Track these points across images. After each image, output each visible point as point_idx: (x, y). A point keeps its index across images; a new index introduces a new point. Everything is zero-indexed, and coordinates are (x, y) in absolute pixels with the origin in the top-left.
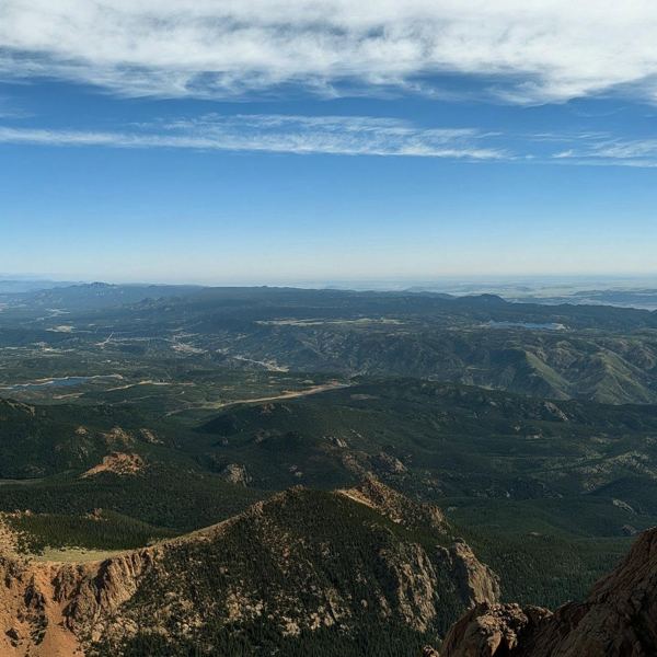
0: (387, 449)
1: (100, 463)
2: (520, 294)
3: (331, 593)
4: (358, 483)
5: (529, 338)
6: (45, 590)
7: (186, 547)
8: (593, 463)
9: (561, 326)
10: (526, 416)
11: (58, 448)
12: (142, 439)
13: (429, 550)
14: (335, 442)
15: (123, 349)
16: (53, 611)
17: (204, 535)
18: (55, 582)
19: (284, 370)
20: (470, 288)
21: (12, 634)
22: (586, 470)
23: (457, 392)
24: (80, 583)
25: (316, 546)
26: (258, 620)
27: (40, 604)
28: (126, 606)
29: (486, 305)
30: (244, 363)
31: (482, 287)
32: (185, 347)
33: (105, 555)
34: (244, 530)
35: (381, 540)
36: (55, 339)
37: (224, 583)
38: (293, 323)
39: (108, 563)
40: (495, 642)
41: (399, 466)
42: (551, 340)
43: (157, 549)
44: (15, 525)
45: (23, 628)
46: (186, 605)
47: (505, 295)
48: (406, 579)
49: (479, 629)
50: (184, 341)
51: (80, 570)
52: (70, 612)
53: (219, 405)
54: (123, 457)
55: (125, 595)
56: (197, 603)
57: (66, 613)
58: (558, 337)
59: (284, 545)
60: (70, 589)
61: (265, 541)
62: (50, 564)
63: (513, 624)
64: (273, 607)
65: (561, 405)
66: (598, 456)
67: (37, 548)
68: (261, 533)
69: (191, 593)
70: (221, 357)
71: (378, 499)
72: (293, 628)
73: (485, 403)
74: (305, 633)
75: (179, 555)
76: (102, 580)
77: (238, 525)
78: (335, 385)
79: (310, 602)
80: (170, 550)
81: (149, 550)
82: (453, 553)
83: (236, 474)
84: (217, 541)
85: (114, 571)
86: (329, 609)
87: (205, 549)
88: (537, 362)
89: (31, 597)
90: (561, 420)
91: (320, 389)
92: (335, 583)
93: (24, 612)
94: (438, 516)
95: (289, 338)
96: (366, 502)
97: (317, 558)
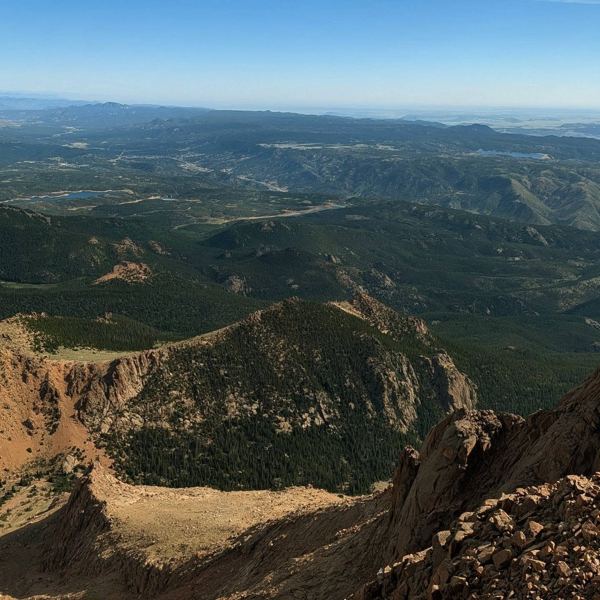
0: (378, 266)
1: (111, 271)
2: (509, 124)
3: (322, 396)
4: (351, 297)
5: (514, 166)
6: (60, 386)
7: (190, 351)
8: (570, 284)
9: (546, 156)
10: (509, 240)
11: (72, 256)
12: (150, 249)
13: (413, 360)
14: (329, 259)
15: (134, 166)
16: (66, 405)
17: (206, 340)
18: (68, 378)
19: (284, 190)
20: (461, 117)
21: (28, 424)
22: (562, 291)
23: (445, 215)
24: (90, 380)
25: (309, 352)
26: (254, 418)
27: (54, 397)
28: (134, 402)
29: (476, 134)
30: (247, 183)
31: (473, 117)
32: (193, 166)
33: (115, 355)
34: (242, 337)
35: (368, 349)
36: (70, 155)
37: (223, 383)
38: (294, 146)
39: (117, 362)
41: (388, 282)
42: (536, 169)
43: (162, 350)
44: (32, 326)
45: (38, 419)
46: (189, 402)
47: (495, 125)
48: (391, 385)
49: (457, 432)
50: (192, 160)
51: (91, 368)
52: (81, 406)
53: (222, 221)
54: (132, 266)
55: (132, 392)
56: (198, 402)
57: (77, 406)
58: (543, 166)
59: (279, 351)
60: (82, 385)
61: (263, 347)
62: (63, 362)
63: (488, 428)
64: (268, 406)
65: (542, 230)
66: (573, 278)
67: (51, 347)
68: (259, 340)
69: (193, 392)
70: (224, 176)
71: (368, 311)
72: (285, 426)
73: (471, 227)
74: (296, 431)
75: (182, 358)
76: (111, 378)
77: (237, 331)
78: (331, 205)
79: (302, 403)
80: (174, 353)
81: (155, 352)
82: (435, 362)
83: (237, 284)
84: (217, 346)
85: (123, 370)
86: (319, 410)
87: (207, 353)
88: (521, 189)
89: (46, 391)
90: (542, 244)
91: (318, 209)
92: (326, 387)
93: (39, 405)
94: (423, 329)
95: (290, 161)
96: (357, 314)
97: (310, 364)
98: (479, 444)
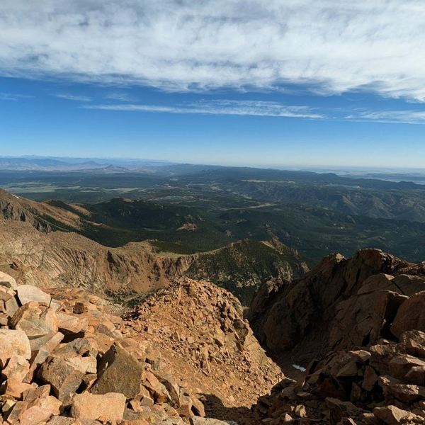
0: (284, 229)
1: (183, 226)
2: (344, 173)
3: (255, 275)
4: (268, 238)
5: (345, 191)
6: (160, 265)
7: (208, 255)
8: (363, 239)
9: (358, 187)
10: (339, 220)
11: (170, 220)
12: (197, 218)
13: (291, 264)
14: (265, 225)
15: (195, 188)
16: (162, 272)
17: (212, 252)
18: (163, 262)
19: (250, 198)
20: (324, 170)
21: (149, 277)
22: (359, 241)
23: (314, 210)
24: (171, 264)
25: (251, 259)
26: (229, 281)
27: (158, 269)
28: (185, 272)
29: (330, 177)
30: (236, 195)
31: (329, 170)
32: (215, 188)
33: (180, 255)
34: (225, 252)
35: (274, 259)
36: (172, 183)
37: (218, 268)
38: (255, 181)
39: (180, 258)
40: (270, 290)
41: (288, 235)
42: (354, 192)
43: (196, 255)
44: (152, 244)
45: (153, 276)
46: (205, 274)
47: (339, 174)
48: (281, 273)
49: (266, 285)
50: (216, 186)
51: (171, 260)
52: (167, 272)
53: (225, 209)
54: (190, 224)
55: (185, 269)
56: (209, 274)
57: (166, 273)
58: (357, 191)
59: (239, 257)
60: (168, 265)
61: (234, 256)
62: (162, 257)
64: (234, 277)
65: (353, 217)
66: (365, 237)
67: (158, 252)
68: (232, 253)
69: (207, 270)
70: (227, 192)
71: (275, 245)
72: (240, 285)
73: (324, 214)
74: (244, 287)
75: (203, 258)
76: (178, 263)
77: (224, 250)
78: (268, 205)
79: (247, 277)
80: (200, 256)
81: (194, 255)
82: (300, 266)
83: (229, 233)
84: (217, 255)
85: (182, 261)
86: (253, 280)
87: (213, 256)
88: (346, 200)
89: (155, 266)
90: (353, 222)
91: (262, 206)
92: (256, 272)
93: (153, 271)
94: (297, 253)
95: (253, 186)
96: (271, 246)
97: (251, 263)
98: (274, 290)
